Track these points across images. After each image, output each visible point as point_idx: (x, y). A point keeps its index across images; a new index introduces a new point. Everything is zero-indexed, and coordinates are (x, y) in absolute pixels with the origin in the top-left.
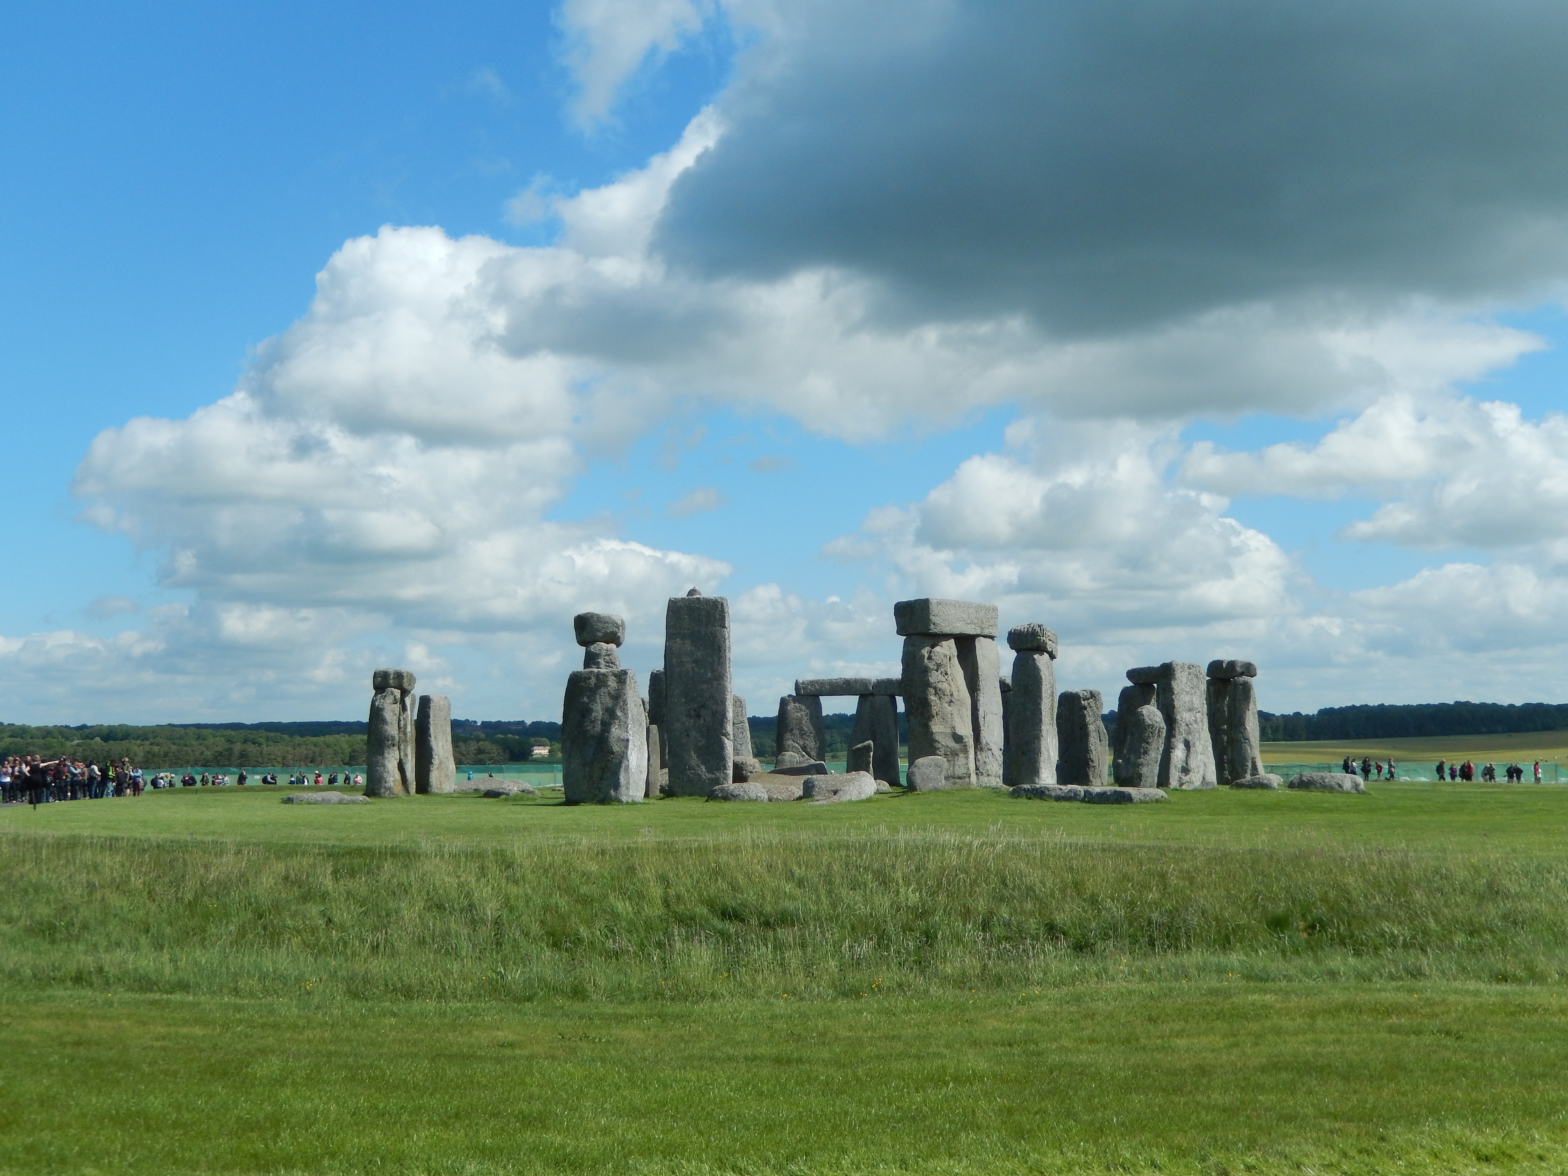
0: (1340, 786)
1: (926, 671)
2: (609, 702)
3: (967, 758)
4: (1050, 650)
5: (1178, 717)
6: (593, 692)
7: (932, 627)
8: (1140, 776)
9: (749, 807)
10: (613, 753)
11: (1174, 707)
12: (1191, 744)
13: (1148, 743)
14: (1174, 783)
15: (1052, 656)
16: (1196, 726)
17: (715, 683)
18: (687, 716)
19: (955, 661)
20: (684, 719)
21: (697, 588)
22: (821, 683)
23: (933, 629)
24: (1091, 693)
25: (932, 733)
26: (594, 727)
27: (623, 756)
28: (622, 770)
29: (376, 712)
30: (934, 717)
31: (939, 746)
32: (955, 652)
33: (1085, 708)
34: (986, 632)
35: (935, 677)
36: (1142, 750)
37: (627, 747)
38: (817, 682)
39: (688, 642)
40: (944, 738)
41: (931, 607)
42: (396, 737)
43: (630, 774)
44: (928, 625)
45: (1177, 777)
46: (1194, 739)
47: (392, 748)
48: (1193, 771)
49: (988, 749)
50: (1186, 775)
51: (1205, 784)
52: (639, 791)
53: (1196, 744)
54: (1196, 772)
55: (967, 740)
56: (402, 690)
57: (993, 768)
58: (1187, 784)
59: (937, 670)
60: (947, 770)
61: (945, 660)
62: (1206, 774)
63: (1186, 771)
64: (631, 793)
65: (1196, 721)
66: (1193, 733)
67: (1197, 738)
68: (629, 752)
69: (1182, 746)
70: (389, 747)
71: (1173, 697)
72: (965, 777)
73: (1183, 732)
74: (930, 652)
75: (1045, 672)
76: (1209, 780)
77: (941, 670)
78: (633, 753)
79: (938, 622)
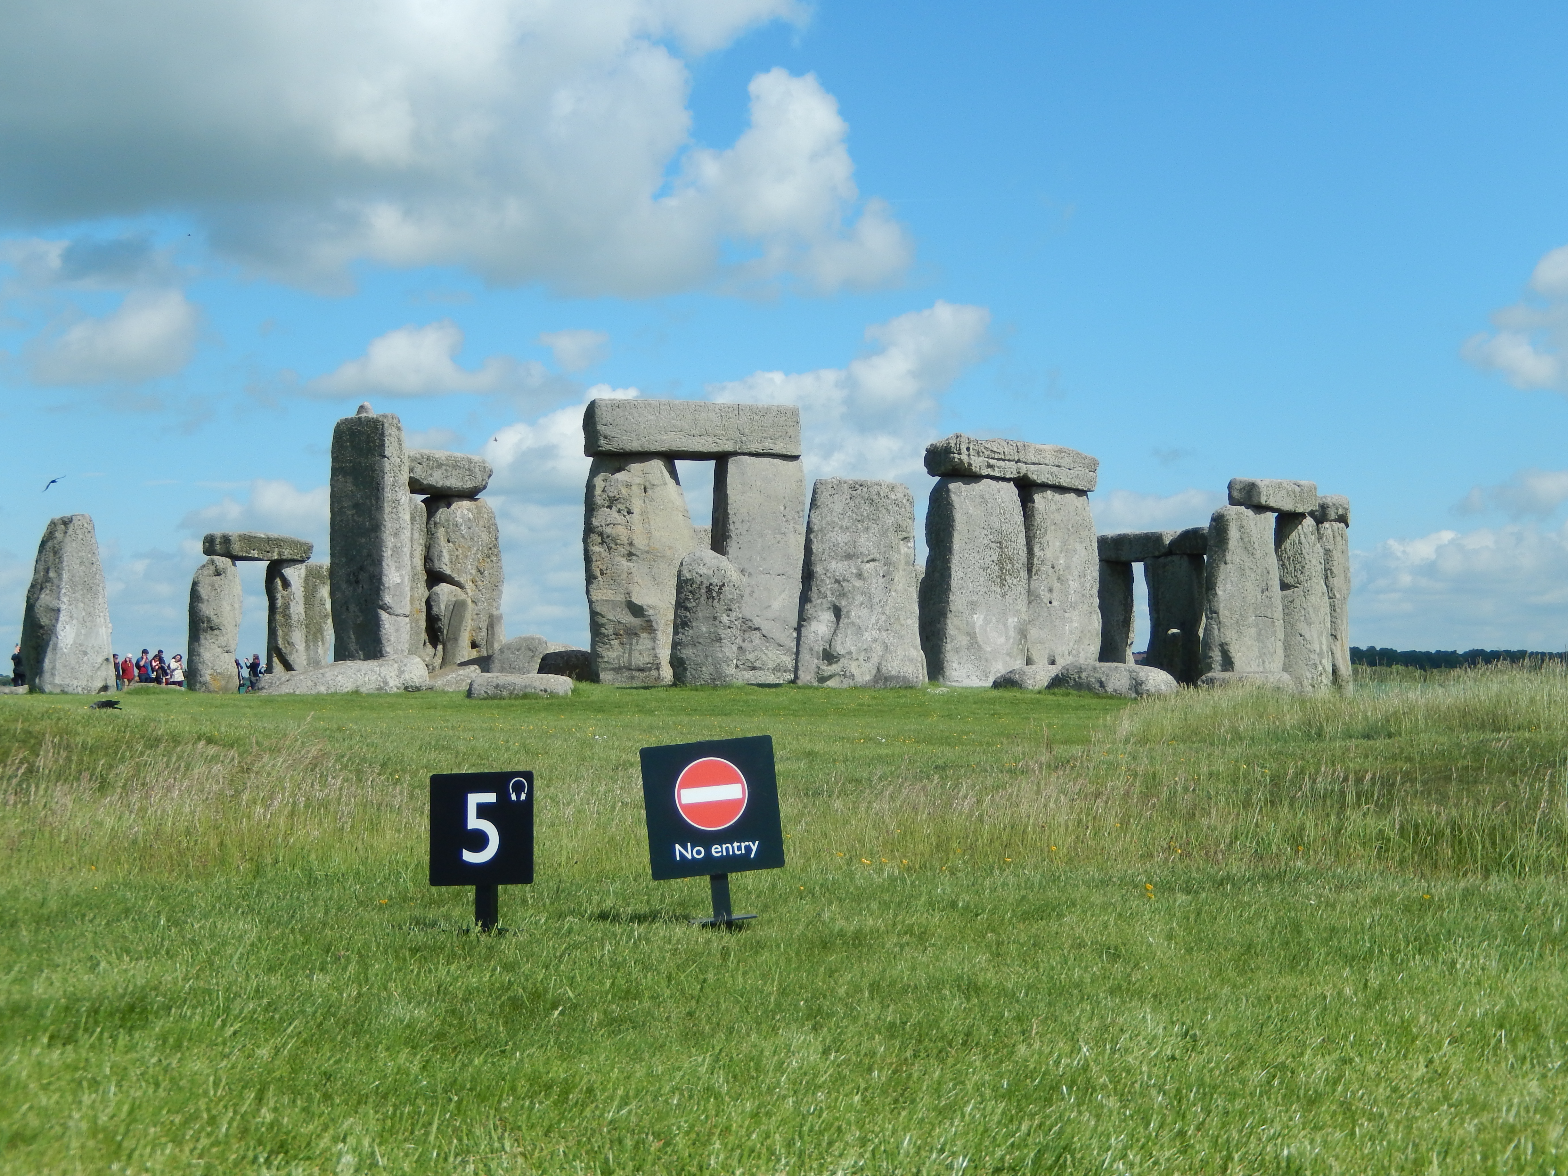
3: (655, 640)
5: (819, 569)
12: (844, 612)
16: (858, 583)
21: (365, 404)
23: (605, 446)
27: (53, 631)
34: (754, 448)
39: (349, 479)
40: (613, 609)
41: (598, 412)
42: (214, 618)
43: (59, 656)
44: (597, 439)
45: (814, 666)
46: (850, 604)
47: (210, 632)
48: (848, 657)
49: (750, 627)
50: (830, 664)
51: (881, 678)
52: (76, 678)
53: (856, 613)
54: (861, 659)
55: (651, 612)
56: (235, 558)
57: (764, 657)
58: (837, 678)
59: (610, 507)
60: (618, 658)
61: (624, 491)
62: (884, 664)
63: (829, 656)
64: (57, 680)
65: (860, 576)
66: (850, 595)
67: (862, 604)
68: (59, 626)
69: (827, 616)
70: (205, 631)
71: (812, 536)
72: (650, 669)
73: (829, 593)
74: (605, 480)
75: (971, 510)
76: (893, 673)
77: (619, 506)
78: (67, 627)
79: (613, 434)
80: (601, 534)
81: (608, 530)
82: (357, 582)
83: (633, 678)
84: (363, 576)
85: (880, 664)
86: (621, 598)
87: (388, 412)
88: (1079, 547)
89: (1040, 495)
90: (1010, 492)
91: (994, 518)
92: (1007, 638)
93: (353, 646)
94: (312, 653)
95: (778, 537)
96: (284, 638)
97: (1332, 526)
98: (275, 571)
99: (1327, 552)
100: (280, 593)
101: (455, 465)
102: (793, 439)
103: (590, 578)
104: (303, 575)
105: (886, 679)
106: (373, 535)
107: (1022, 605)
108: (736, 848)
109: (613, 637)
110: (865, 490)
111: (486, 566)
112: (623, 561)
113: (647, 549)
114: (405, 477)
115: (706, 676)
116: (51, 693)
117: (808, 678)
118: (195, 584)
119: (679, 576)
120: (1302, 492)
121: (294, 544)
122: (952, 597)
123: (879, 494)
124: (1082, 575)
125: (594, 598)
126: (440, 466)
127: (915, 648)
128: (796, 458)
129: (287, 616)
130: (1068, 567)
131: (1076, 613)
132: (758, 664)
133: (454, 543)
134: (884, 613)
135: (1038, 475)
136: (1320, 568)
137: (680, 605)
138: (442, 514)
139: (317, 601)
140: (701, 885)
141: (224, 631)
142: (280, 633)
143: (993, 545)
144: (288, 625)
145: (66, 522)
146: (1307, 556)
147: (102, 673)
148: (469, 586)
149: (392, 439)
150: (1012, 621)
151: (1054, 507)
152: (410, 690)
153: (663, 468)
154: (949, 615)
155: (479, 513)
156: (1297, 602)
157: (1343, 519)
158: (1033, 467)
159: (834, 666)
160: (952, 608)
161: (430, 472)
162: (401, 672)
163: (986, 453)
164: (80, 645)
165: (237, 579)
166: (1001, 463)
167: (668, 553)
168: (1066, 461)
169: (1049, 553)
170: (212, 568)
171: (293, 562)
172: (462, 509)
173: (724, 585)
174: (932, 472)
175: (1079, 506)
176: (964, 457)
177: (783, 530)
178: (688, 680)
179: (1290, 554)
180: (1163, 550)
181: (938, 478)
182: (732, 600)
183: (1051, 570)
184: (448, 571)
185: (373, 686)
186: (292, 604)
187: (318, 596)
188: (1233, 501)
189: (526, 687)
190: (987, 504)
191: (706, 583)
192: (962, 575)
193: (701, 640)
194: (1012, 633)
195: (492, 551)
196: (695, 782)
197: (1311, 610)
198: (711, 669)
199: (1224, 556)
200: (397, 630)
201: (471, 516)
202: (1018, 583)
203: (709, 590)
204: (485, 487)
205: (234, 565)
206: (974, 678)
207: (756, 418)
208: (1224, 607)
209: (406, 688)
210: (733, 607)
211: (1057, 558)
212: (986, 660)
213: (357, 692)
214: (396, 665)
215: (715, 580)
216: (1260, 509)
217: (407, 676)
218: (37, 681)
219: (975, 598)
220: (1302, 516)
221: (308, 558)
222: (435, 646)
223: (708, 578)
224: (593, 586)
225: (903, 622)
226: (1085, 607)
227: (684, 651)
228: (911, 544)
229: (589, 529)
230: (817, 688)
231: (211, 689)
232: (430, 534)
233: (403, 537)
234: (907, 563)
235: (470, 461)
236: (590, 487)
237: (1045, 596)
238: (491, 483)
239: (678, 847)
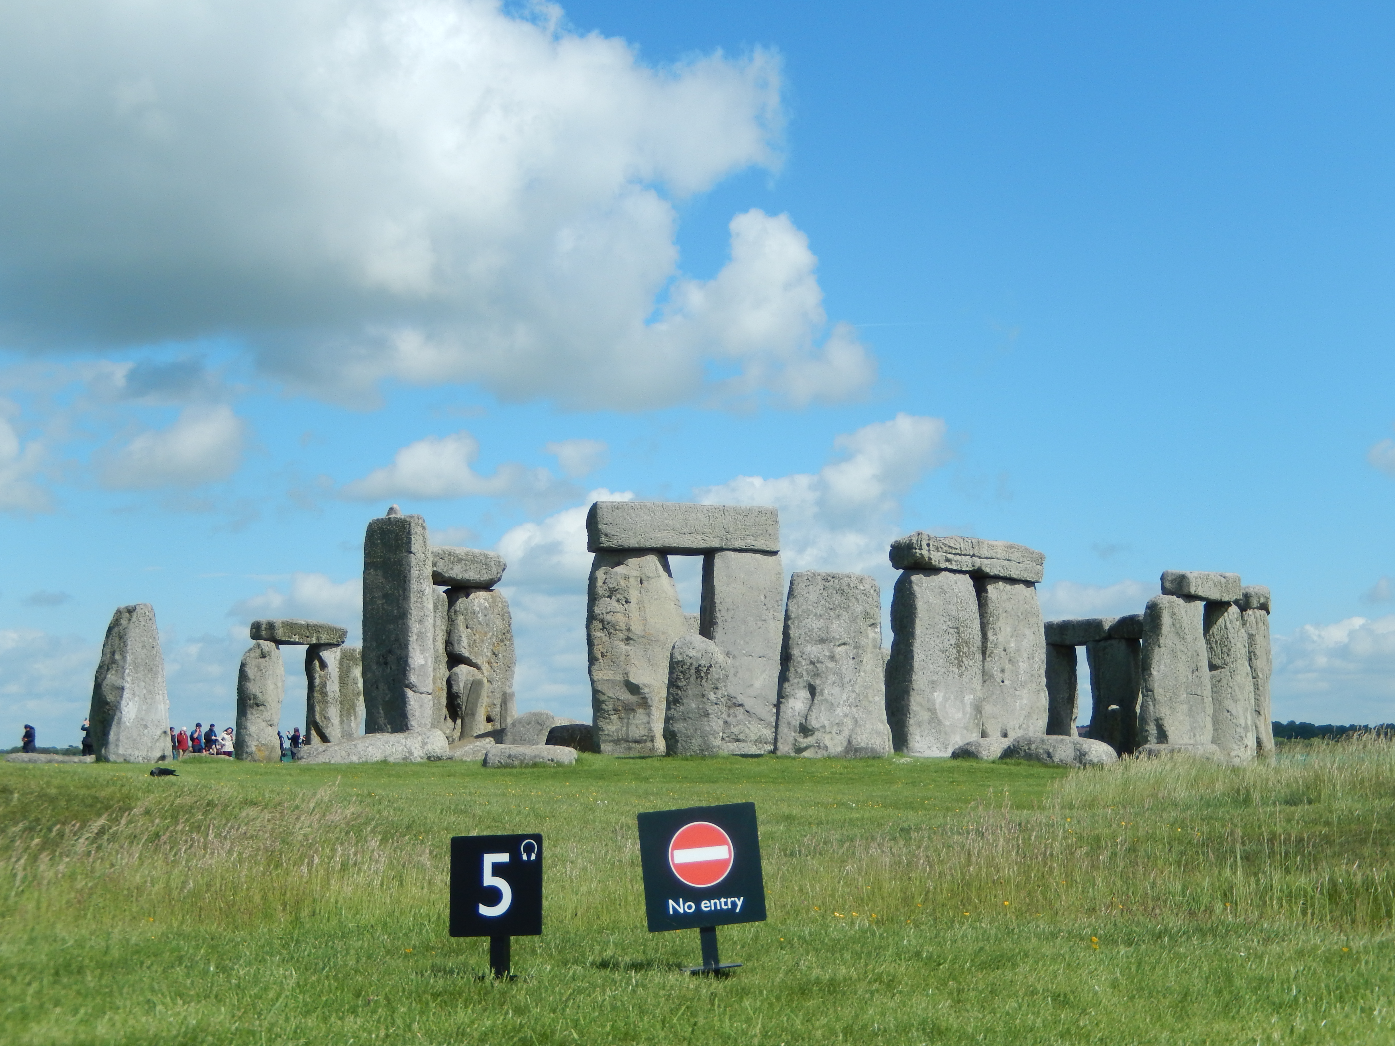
3: (650, 715)
7: (603, 539)
10: (108, 703)
11: (788, 637)
12: (818, 690)
14: (784, 747)
16: (831, 665)
18: (378, 663)
19: (655, 584)
21: (395, 506)
23: (606, 543)
27: (118, 707)
37: (121, 697)
39: (380, 573)
40: (613, 687)
41: (599, 512)
42: (259, 695)
43: (122, 728)
44: (599, 538)
45: (792, 739)
46: (824, 683)
47: (255, 708)
48: (822, 730)
49: (734, 704)
50: (806, 736)
51: (852, 750)
52: (137, 749)
53: (829, 691)
54: (834, 732)
55: (646, 690)
56: (278, 642)
57: (747, 731)
58: (812, 750)
59: (610, 597)
60: (617, 731)
61: (623, 583)
62: (854, 736)
63: (805, 730)
64: (121, 751)
65: (832, 658)
66: (823, 675)
67: (834, 683)
68: (123, 703)
69: (804, 694)
70: (252, 707)
71: (789, 623)
72: (645, 741)
73: (805, 673)
74: (606, 573)
75: (931, 599)
76: (862, 745)
77: (618, 596)
78: (131, 703)
79: (613, 533)
80: (602, 621)
81: (608, 618)
82: (386, 663)
83: (630, 749)
84: (391, 658)
85: (850, 736)
86: (619, 677)
87: (414, 513)
88: (1027, 632)
89: (993, 586)
90: (966, 583)
91: (951, 606)
92: (964, 713)
93: (382, 721)
94: (345, 726)
95: (760, 623)
96: (321, 713)
97: (1254, 613)
98: (313, 654)
99: (1251, 636)
100: (318, 673)
101: (473, 559)
102: (773, 536)
103: (592, 660)
104: (338, 657)
105: (856, 750)
106: (400, 622)
107: (977, 683)
108: (723, 903)
109: (613, 712)
110: (837, 581)
111: (500, 649)
112: (622, 645)
113: (643, 634)
114: (429, 571)
115: (696, 748)
116: (115, 762)
117: (787, 749)
118: (243, 665)
119: (671, 658)
120: (1228, 583)
121: (330, 630)
122: (914, 677)
123: (849, 585)
124: (1031, 657)
125: (596, 678)
126: (460, 560)
127: (882, 722)
128: (774, 553)
129: (324, 694)
130: (1018, 650)
131: (1026, 691)
132: (741, 737)
133: (472, 629)
134: (853, 691)
135: (991, 568)
136: (1244, 651)
137: (672, 684)
138: (461, 603)
139: (350, 681)
140: (692, 937)
141: (268, 707)
142: (317, 708)
143: (951, 631)
144: (325, 702)
145: (130, 611)
146: (1232, 640)
147: (160, 745)
148: (485, 667)
149: (418, 537)
150: (969, 698)
151: (1005, 597)
152: (432, 759)
153: (657, 562)
154: (912, 693)
155: (494, 602)
156: (1224, 682)
157: (1264, 607)
158: (986, 561)
159: (810, 739)
160: (915, 686)
161: (451, 566)
162: (424, 744)
163: (945, 548)
164: (142, 719)
165: (281, 662)
166: (958, 557)
167: (662, 638)
168: (1016, 556)
169: (1001, 638)
170: (258, 651)
171: (329, 645)
172: (479, 599)
173: (711, 666)
174: (896, 566)
175: (1028, 595)
176: (925, 552)
177: (764, 617)
178: (679, 751)
179: (1217, 638)
180: (1103, 635)
181: (901, 571)
182: (718, 680)
183: (1003, 653)
184: (466, 654)
185: (400, 756)
186: (328, 683)
187: (352, 676)
188: (1165, 591)
189: (535, 757)
190: (945, 593)
191: (695, 664)
192: (924, 657)
193: (690, 715)
194: (968, 709)
195: (505, 636)
196: (686, 844)
197: (1236, 688)
198: (700, 741)
199: (1158, 640)
200: (421, 706)
201: (487, 604)
202: (974, 663)
203: (698, 670)
204: (499, 579)
205: (278, 648)
206: (935, 749)
207: (740, 517)
208: (1159, 686)
209: (429, 758)
210: (719, 686)
211: (1009, 642)
212: (946, 733)
213: (385, 762)
214: (420, 738)
215: (703, 662)
216: (1190, 598)
217: (429, 747)
218: (103, 751)
219: (935, 678)
220: (1228, 604)
221: (343, 642)
222: (454, 721)
223: (697, 660)
224: (595, 667)
225: (871, 699)
226: (1034, 685)
227: (675, 725)
228: (878, 630)
229: (591, 617)
230: (794, 759)
231: (256, 759)
232: (451, 621)
233: (427, 623)
234: (875, 647)
235: (486, 557)
236: (592, 579)
237: (998, 676)
238: (505, 576)
239: (671, 902)
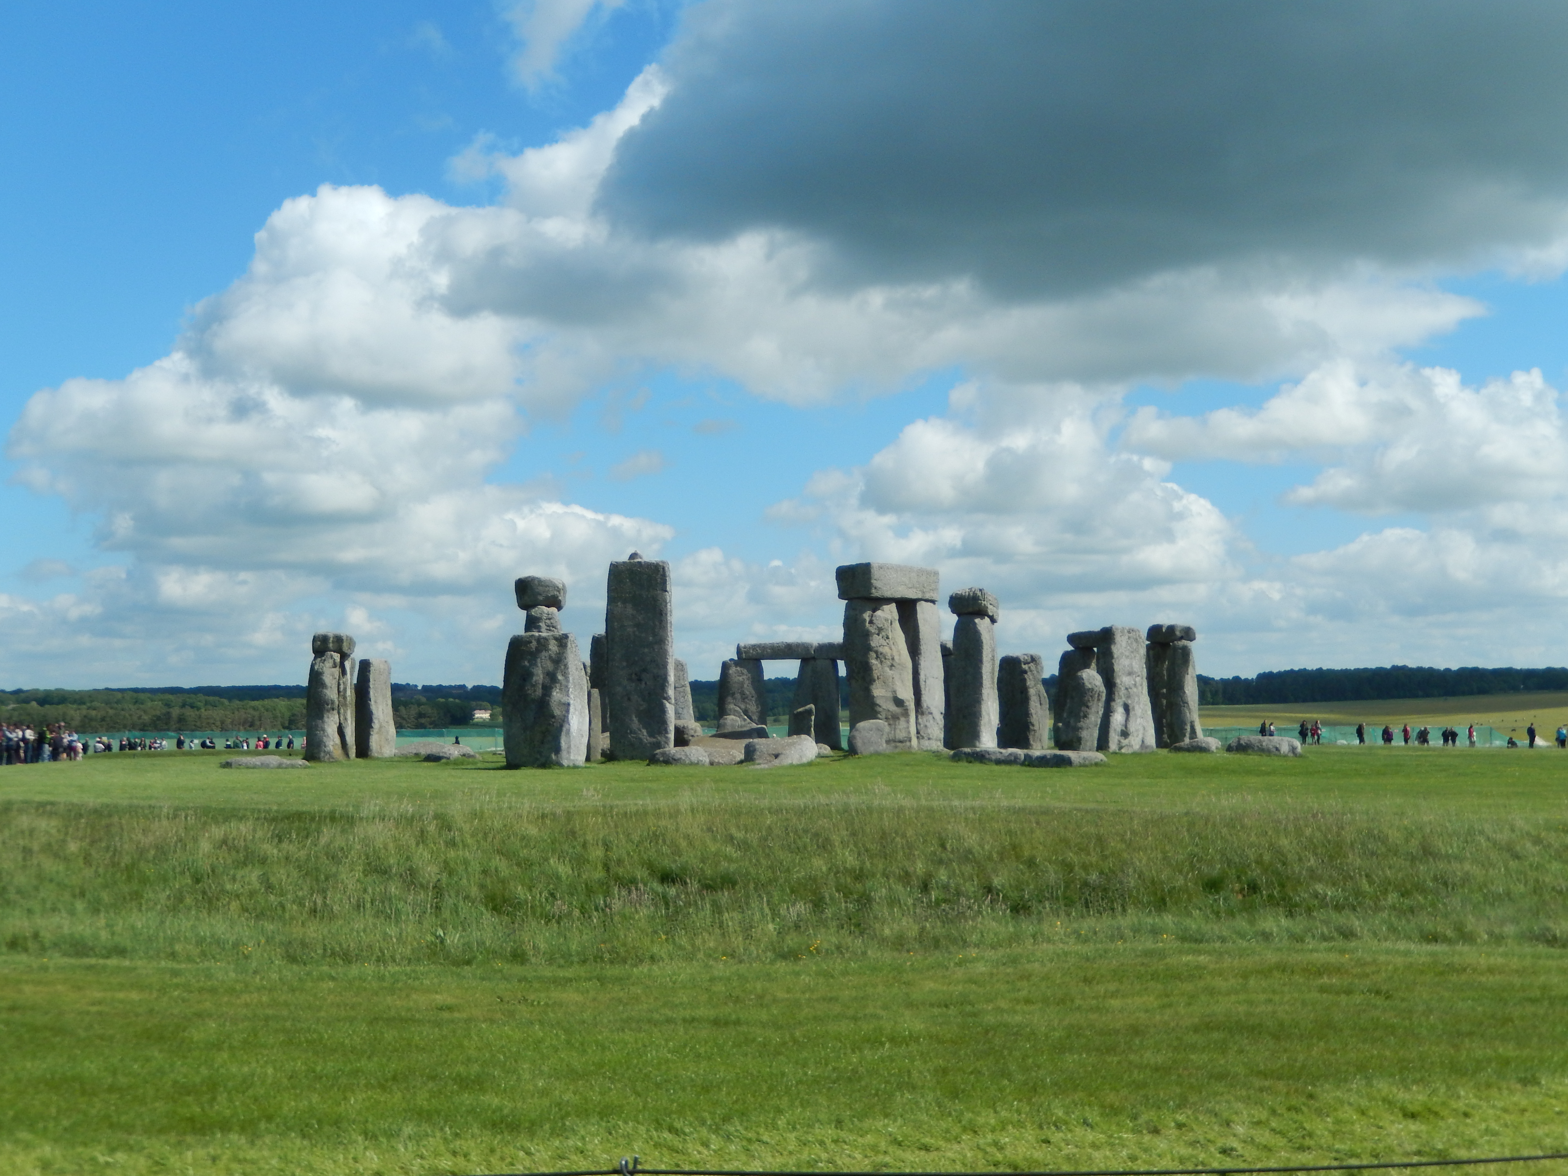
0: (1277, 749)
1: (867, 635)
2: (550, 666)
3: (908, 722)
4: (991, 614)
5: (1118, 681)
6: (534, 656)
7: (873, 591)
8: (1079, 740)
9: (691, 770)
11: (1113, 671)
12: (1131, 707)
13: (1088, 707)
14: (1113, 746)
15: (993, 620)
16: (1135, 690)
17: (656, 647)
18: (630, 679)
19: (897, 625)
20: (625, 682)
21: (638, 552)
22: (763, 647)
23: (875, 593)
24: (1032, 657)
25: (873, 697)
26: (535, 691)
27: (564, 720)
28: (563, 734)
29: (315, 676)
30: (874, 681)
31: (880, 709)
32: (896, 616)
33: (1026, 672)
34: (927, 596)
35: (876, 641)
36: (1082, 714)
38: (759, 646)
39: (629, 606)
41: (872, 571)
43: (571, 738)
44: (855, 588)
45: (1116, 740)
46: (1133, 703)
48: (1132, 734)
50: (1125, 738)
51: (1144, 747)
52: (580, 755)
53: (1136, 708)
54: (1136, 735)
55: (907, 704)
58: (1126, 748)
62: (1145, 738)
63: (1125, 734)
65: (1135, 685)
66: (1132, 697)
67: (1137, 702)
69: (1121, 710)
73: (1123, 696)
74: (871, 616)
75: (986, 636)
77: (883, 634)
79: (879, 586)
80: (876, 652)
83: (896, 747)
84: (646, 676)
85: (1142, 740)
86: (890, 695)
112: (887, 669)
113: (899, 662)
122: (983, 691)
143: (992, 658)
144: (345, 705)
154: (982, 702)
159: (1127, 740)
164: (580, 730)
170: (331, 661)
176: (986, 603)
186: (347, 688)
190: (989, 632)
192: (986, 677)
219: (989, 691)
